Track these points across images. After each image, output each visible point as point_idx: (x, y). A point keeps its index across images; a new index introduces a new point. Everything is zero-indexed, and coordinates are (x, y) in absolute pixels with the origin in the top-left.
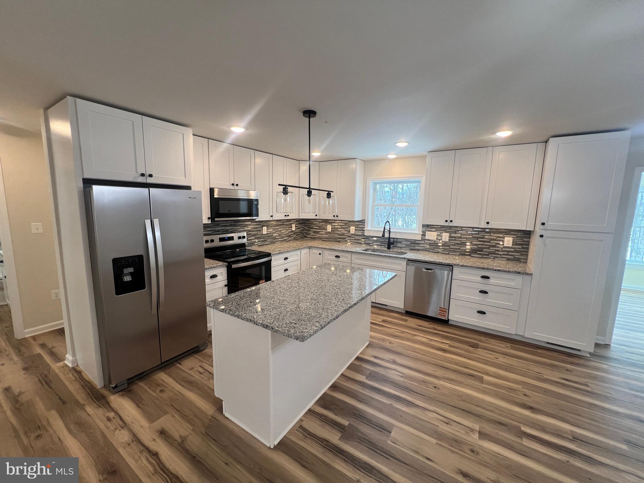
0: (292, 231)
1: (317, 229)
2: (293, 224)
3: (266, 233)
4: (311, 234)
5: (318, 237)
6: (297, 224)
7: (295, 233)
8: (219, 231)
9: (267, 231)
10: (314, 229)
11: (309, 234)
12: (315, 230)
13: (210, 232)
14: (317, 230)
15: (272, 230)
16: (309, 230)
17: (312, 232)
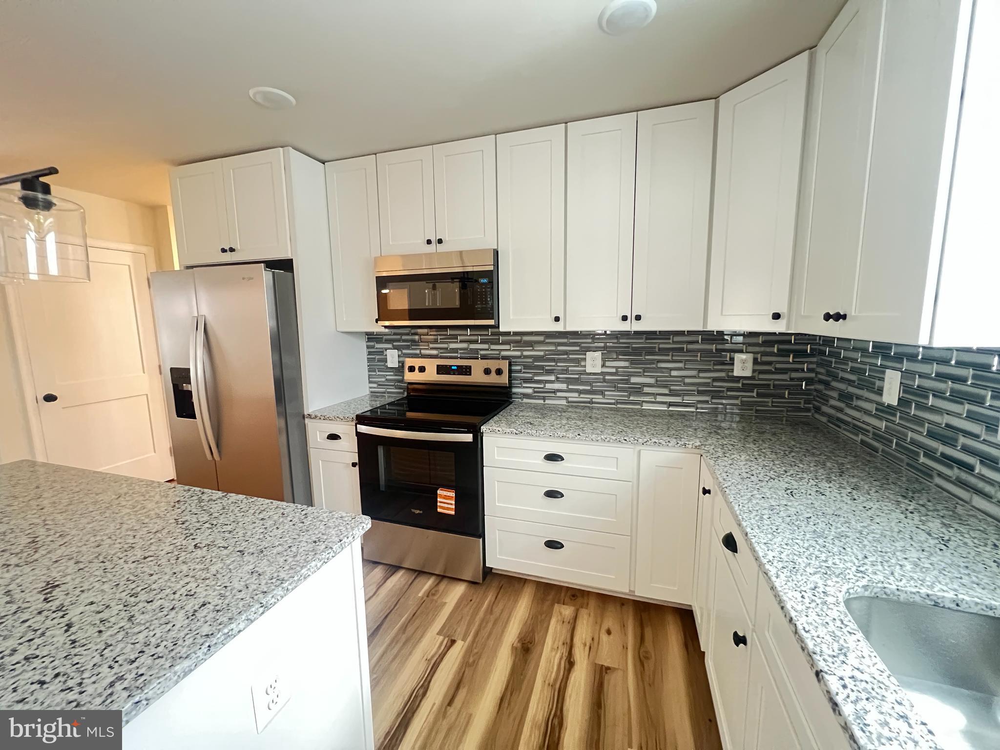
0: (738, 379)
1: (850, 382)
2: (741, 351)
3: (598, 370)
4: (833, 402)
5: (849, 420)
6: (764, 354)
7: (747, 388)
8: (455, 350)
9: (603, 366)
10: (843, 380)
11: (825, 399)
12: (842, 386)
13: (435, 352)
14: (851, 389)
15: (626, 364)
16: (827, 384)
17: (835, 394)
